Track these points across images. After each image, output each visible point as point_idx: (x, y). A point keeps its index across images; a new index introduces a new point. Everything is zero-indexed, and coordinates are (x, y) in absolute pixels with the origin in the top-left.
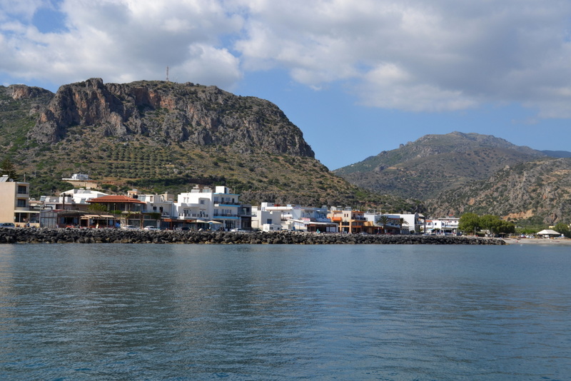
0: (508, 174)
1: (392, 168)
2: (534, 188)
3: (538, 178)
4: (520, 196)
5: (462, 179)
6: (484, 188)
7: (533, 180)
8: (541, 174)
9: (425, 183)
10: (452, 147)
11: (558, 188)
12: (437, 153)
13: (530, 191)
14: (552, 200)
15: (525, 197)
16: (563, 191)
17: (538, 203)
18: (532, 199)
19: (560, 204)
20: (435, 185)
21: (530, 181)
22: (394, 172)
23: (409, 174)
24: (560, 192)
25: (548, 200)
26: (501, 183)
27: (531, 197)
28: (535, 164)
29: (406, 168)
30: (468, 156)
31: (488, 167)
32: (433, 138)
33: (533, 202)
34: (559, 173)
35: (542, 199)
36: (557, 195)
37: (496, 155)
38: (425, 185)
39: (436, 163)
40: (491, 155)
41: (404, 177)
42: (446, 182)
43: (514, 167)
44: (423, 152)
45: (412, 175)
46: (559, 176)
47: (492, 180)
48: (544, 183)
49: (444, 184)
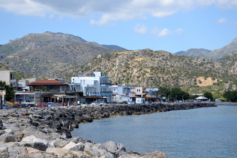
0: (100, 60)
1: (11, 57)
2: (124, 69)
3: (126, 63)
4: (116, 75)
5: (60, 64)
6: (85, 70)
7: (123, 64)
8: (128, 60)
9: (35, 67)
10: (48, 42)
11: (141, 69)
12: (39, 46)
13: (122, 71)
14: (138, 77)
15: (119, 76)
16: (144, 71)
17: (128, 79)
18: (124, 77)
19: (146, 80)
20: (42, 68)
21: (121, 65)
22: (13, 60)
23: (24, 61)
24: (143, 72)
25: (136, 77)
26: (97, 67)
27: (123, 75)
28: (117, 54)
29: (21, 57)
30: (62, 48)
31: (76, 56)
32: (35, 36)
33: (125, 79)
34: (138, 60)
35: (131, 77)
36: (141, 74)
37: (80, 48)
38: (35, 69)
39: (42, 53)
40: (77, 48)
41: (20, 63)
42: (49, 66)
43: (104, 56)
44: (29, 46)
45: (25, 62)
46: (139, 61)
47: (89, 64)
48: (130, 66)
49: (48, 68)
